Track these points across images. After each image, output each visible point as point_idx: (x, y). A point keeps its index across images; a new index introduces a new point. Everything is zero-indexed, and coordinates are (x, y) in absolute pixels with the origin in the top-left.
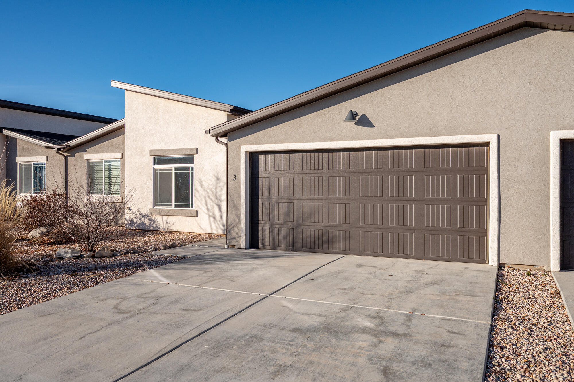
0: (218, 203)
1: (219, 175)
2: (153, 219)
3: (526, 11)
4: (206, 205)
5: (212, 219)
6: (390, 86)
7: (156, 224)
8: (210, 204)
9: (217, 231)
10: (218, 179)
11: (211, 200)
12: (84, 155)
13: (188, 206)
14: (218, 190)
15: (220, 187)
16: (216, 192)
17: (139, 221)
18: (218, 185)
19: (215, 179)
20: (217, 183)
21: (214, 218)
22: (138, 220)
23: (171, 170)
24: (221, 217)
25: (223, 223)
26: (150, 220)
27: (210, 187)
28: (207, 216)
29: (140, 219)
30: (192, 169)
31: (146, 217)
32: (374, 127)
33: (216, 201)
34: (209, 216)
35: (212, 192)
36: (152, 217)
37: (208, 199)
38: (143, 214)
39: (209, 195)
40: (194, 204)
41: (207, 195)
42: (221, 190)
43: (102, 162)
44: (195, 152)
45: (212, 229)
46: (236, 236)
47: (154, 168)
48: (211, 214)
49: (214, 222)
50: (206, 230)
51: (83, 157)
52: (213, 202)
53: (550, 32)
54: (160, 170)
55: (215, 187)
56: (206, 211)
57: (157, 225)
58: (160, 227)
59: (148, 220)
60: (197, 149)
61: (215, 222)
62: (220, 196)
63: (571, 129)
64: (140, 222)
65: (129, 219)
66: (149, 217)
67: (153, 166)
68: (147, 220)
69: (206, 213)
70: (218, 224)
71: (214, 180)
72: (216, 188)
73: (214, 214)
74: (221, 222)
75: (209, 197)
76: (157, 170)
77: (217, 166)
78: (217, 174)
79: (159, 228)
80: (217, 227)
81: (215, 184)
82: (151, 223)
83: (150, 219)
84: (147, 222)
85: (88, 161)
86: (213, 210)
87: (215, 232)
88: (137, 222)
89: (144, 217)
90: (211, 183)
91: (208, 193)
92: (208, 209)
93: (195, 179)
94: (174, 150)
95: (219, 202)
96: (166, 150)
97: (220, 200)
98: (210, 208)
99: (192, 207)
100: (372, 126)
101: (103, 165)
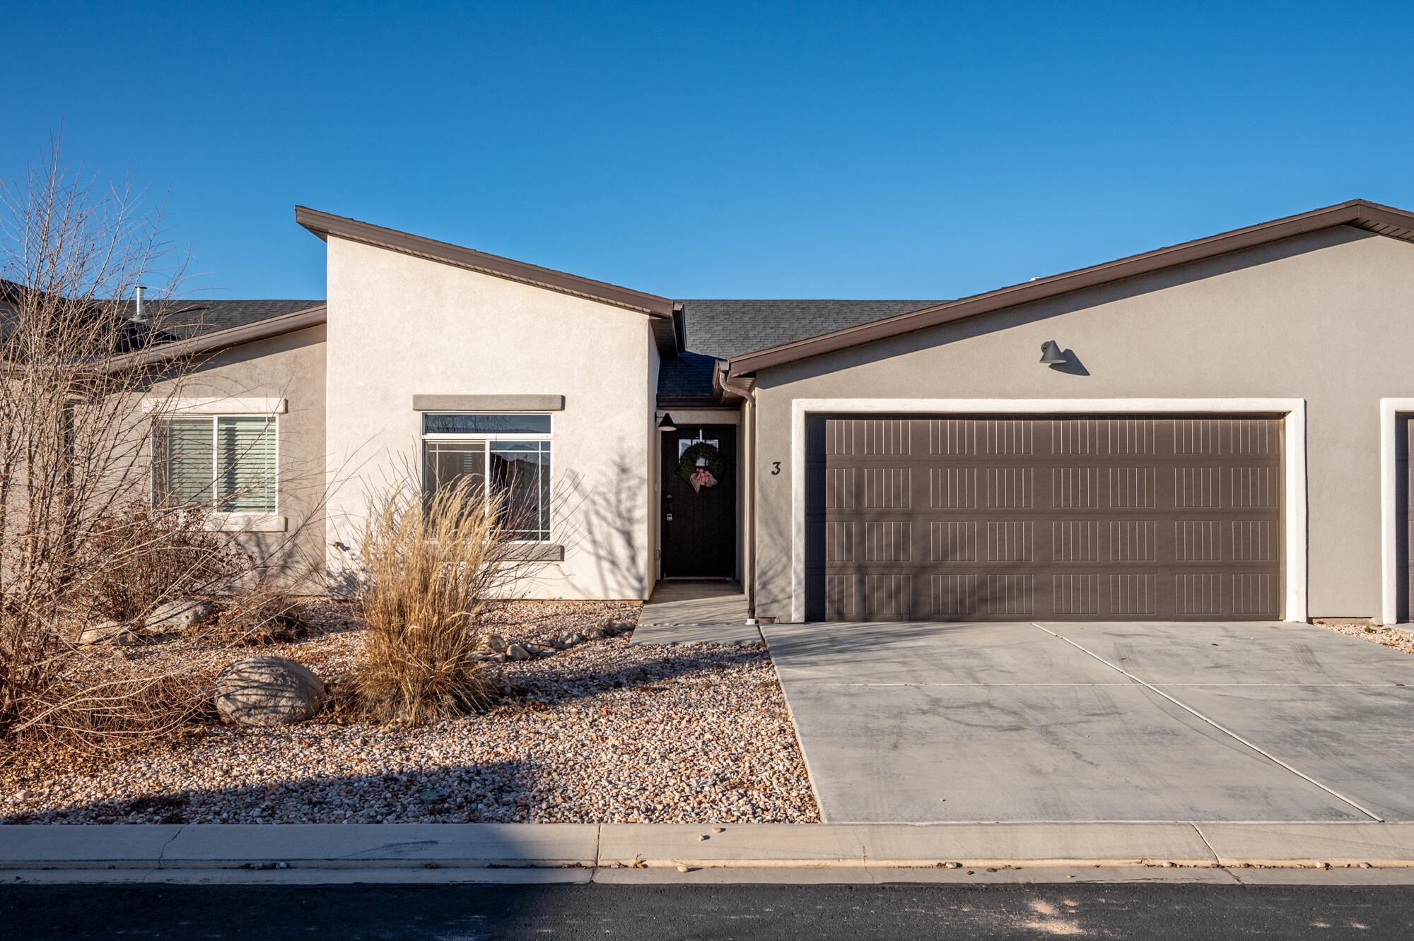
0: (624, 526)
1: (627, 461)
3: (1360, 202)
4: (590, 532)
5: (606, 565)
6: (1120, 301)
8: (600, 530)
9: (621, 594)
10: (624, 470)
11: (604, 519)
12: (143, 400)
13: (533, 537)
14: (624, 496)
15: (629, 488)
16: (619, 501)
18: (625, 485)
19: (616, 470)
20: (620, 481)
21: (613, 563)
23: (483, 447)
24: (633, 559)
25: (638, 573)
27: (602, 489)
28: (593, 559)
30: (546, 445)
32: (1089, 375)
33: (618, 523)
34: (599, 558)
35: (606, 500)
37: (594, 519)
39: (598, 507)
40: (551, 531)
41: (591, 507)
42: (633, 496)
43: (211, 421)
44: (559, 406)
45: (605, 589)
46: (781, 596)
47: (424, 442)
48: (603, 553)
49: (613, 573)
50: (588, 591)
51: (139, 405)
52: (609, 524)
53: (1379, 237)
54: (441, 447)
55: (614, 490)
56: (589, 547)
60: (563, 398)
61: (616, 571)
62: (629, 511)
63: (1410, 397)
65: (341, 574)
67: (423, 437)
69: (589, 553)
70: (624, 577)
71: (612, 473)
72: (618, 493)
73: (611, 553)
74: (633, 571)
75: (597, 513)
76: (434, 447)
77: (621, 439)
78: (622, 457)
80: (619, 584)
81: (615, 482)
85: (156, 418)
86: (610, 545)
87: (614, 596)
90: (604, 480)
91: (594, 503)
92: (594, 542)
93: (555, 469)
94: (493, 397)
95: (627, 524)
96: (465, 396)
97: (630, 520)
98: (599, 537)
99: (546, 537)
100: (1083, 371)
101: (212, 430)
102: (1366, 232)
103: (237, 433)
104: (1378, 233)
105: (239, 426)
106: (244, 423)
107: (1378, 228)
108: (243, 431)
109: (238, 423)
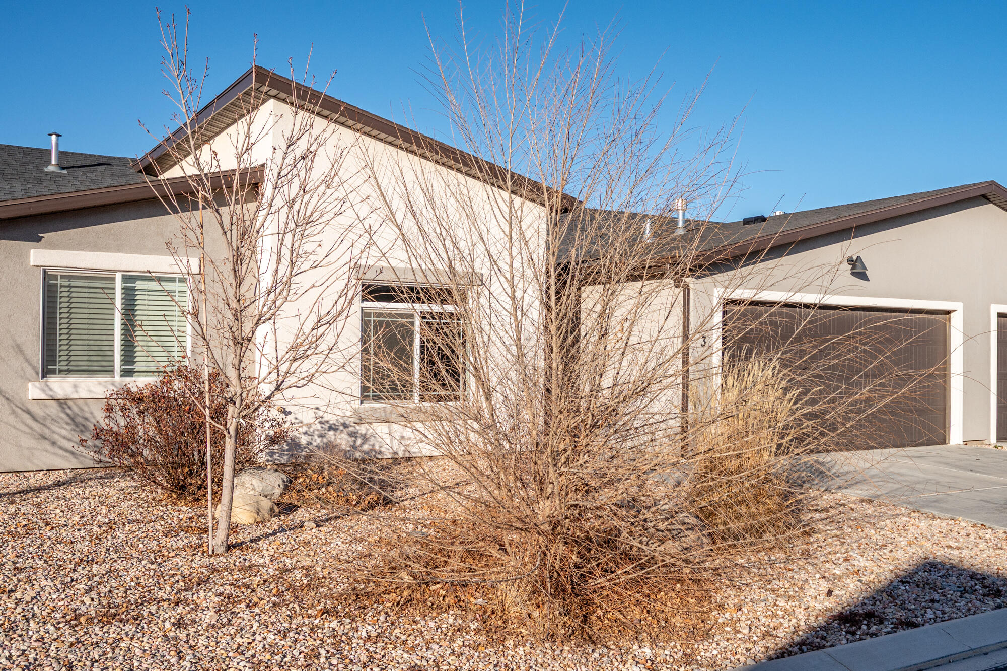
2: (364, 432)
7: (371, 443)
12: (32, 251)
17: (319, 440)
22: (316, 437)
26: (353, 435)
29: (321, 436)
31: (341, 428)
36: (358, 427)
38: (331, 422)
43: (113, 279)
47: (364, 310)
51: (28, 257)
57: (373, 445)
58: (383, 450)
59: (346, 437)
64: (322, 441)
66: (351, 429)
68: (344, 436)
79: (380, 453)
82: (355, 442)
83: (352, 433)
84: (343, 440)
85: (45, 271)
88: (309, 444)
89: (336, 430)
100: (867, 278)
101: (114, 289)
102: (986, 200)
103: (137, 293)
104: (992, 202)
105: (139, 285)
106: (146, 282)
107: (992, 200)
108: (145, 290)
109: (138, 282)
